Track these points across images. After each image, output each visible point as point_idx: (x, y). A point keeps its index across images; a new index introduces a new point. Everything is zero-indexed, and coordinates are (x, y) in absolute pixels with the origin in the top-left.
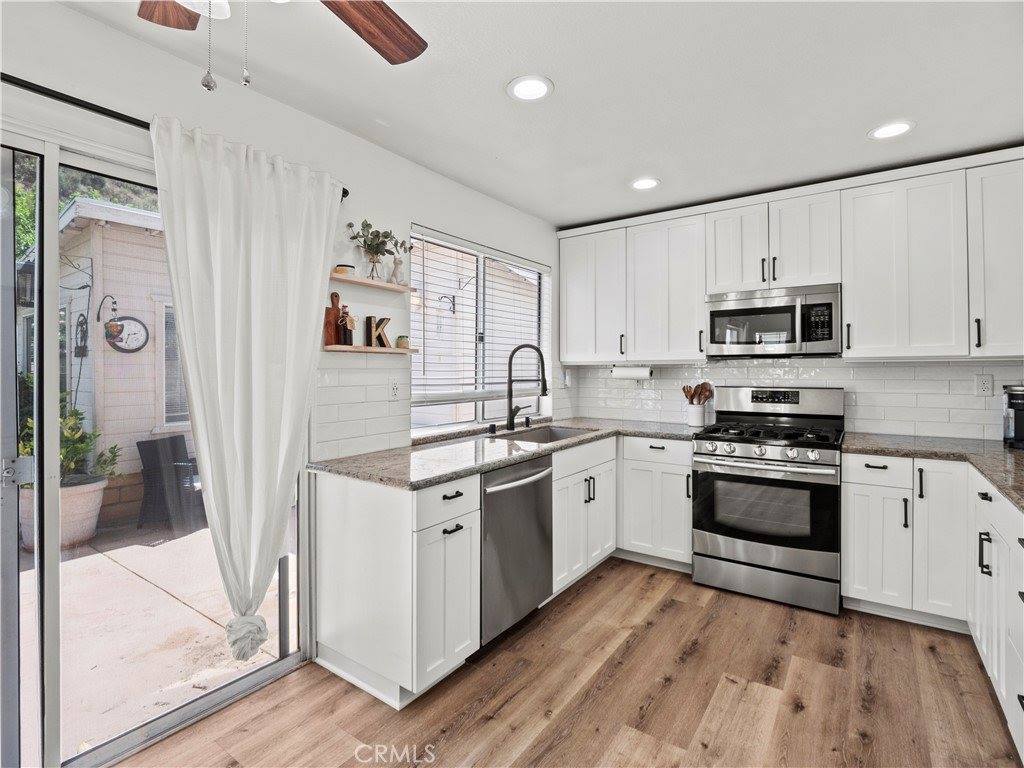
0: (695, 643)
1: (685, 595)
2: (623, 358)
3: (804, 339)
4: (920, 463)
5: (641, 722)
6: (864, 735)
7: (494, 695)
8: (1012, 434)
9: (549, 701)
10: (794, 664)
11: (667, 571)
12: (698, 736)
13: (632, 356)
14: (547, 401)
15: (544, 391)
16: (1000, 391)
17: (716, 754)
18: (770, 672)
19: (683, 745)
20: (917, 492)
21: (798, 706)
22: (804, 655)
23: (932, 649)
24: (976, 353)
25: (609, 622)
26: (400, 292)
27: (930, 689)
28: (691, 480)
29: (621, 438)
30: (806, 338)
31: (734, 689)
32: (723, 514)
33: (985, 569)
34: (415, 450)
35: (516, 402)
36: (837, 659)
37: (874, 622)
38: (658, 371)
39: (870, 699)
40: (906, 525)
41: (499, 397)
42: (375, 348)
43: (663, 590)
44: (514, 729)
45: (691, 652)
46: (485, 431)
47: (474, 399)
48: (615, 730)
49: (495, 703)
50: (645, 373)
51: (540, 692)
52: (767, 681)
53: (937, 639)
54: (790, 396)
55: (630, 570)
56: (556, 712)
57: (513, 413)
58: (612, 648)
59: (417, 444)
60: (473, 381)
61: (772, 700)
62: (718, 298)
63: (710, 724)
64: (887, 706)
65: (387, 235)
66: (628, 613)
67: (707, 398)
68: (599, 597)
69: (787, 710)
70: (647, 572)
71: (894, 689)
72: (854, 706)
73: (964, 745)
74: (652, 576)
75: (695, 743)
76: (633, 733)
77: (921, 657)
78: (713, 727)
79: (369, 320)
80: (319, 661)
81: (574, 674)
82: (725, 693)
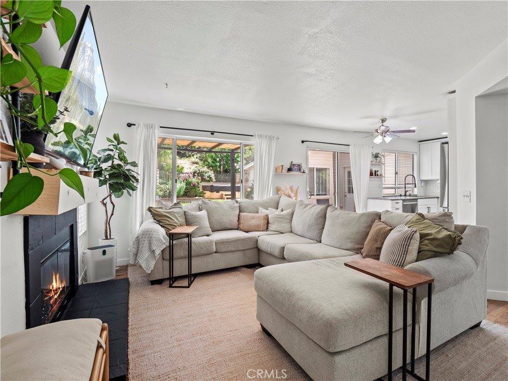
14: (416, 189)
15: (415, 187)
26: (380, 165)
35: (407, 189)
41: (402, 188)
42: (377, 177)
46: (398, 196)
47: (395, 188)
57: (406, 192)
59: (384, 197)
60: (394, 184)
65: (379, 153)
79: (375, 171)
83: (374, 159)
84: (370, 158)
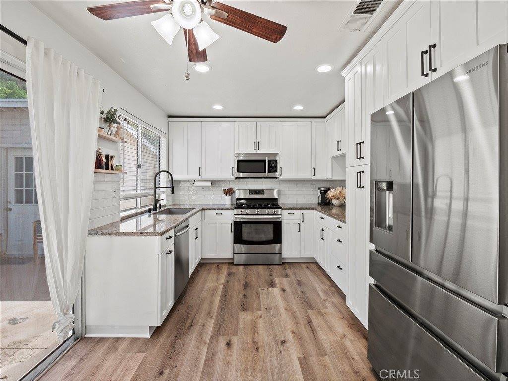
0: (246, 283)
1: (234, 269)
2: (200, 177)
3: (269, 172)
4: (303, 211)
5: (244, 309)
6: (302, 292)
7: (187, 319)
8: (320, 202)
9: (209, 314)
10: (277, 280)
11: (222, 263)
12: (262, 306)
13: (204, 177)
15: (173, 192)
16: (317, 189)
17: (270, 309)
18: (272, 284)
19: (260, 310)
20: (302, 220)
21: (284, 291)
22: (278, 277)
23: (307, 267)
24: (313, 177)
25: (213, 285)
26: (114, 142)
27: (311, 277)
28: (233, 225)
29: (203, 211)
30: (269, 171)
31: (265, 292)
32: (245, 237)
33: (323, 239)
34: (121, 222)
35: (158, 197)
36: (287, 276)
37: (291, 264)
38: (214, 182)
39: (299, 283)
40: (299, 231)
41: (150, 195)
42: (110, 171)
43: (225, 270)
44: (203, 326)
45: (246, 286)
46: (146, 212)
47: (136, 197)
48: (238, 314)
49: (189, 322)
50: (209, 184)
51: (203, 313)
52: (273, 287)
53: (307, 265)
54: (261, 192)
55: (208, 267)
56: (214, 316)
57: (156, 201)
58: (220, 291)
59: (123, 219)
60: (135, 188)
61: (276, 291)
62: (238, 155)
63: (264, 303)
64: (304, 283)
66: (217, 280)
67: (232, 194)
68: (203, 278)
69: (282, 292)
70: (215, 266)
71: (304, 280)
72: (297, 286)
73: (323, 286)
74: (218, 266)
75: (263, 309)
76: (244, 312)
77: (306, 270)
78: (265, 303)
79: (108, 156)
80: (87, 336)
81: (211, 303)
82: (263, 293)
83: (105, 125)
84: (95, 121)
